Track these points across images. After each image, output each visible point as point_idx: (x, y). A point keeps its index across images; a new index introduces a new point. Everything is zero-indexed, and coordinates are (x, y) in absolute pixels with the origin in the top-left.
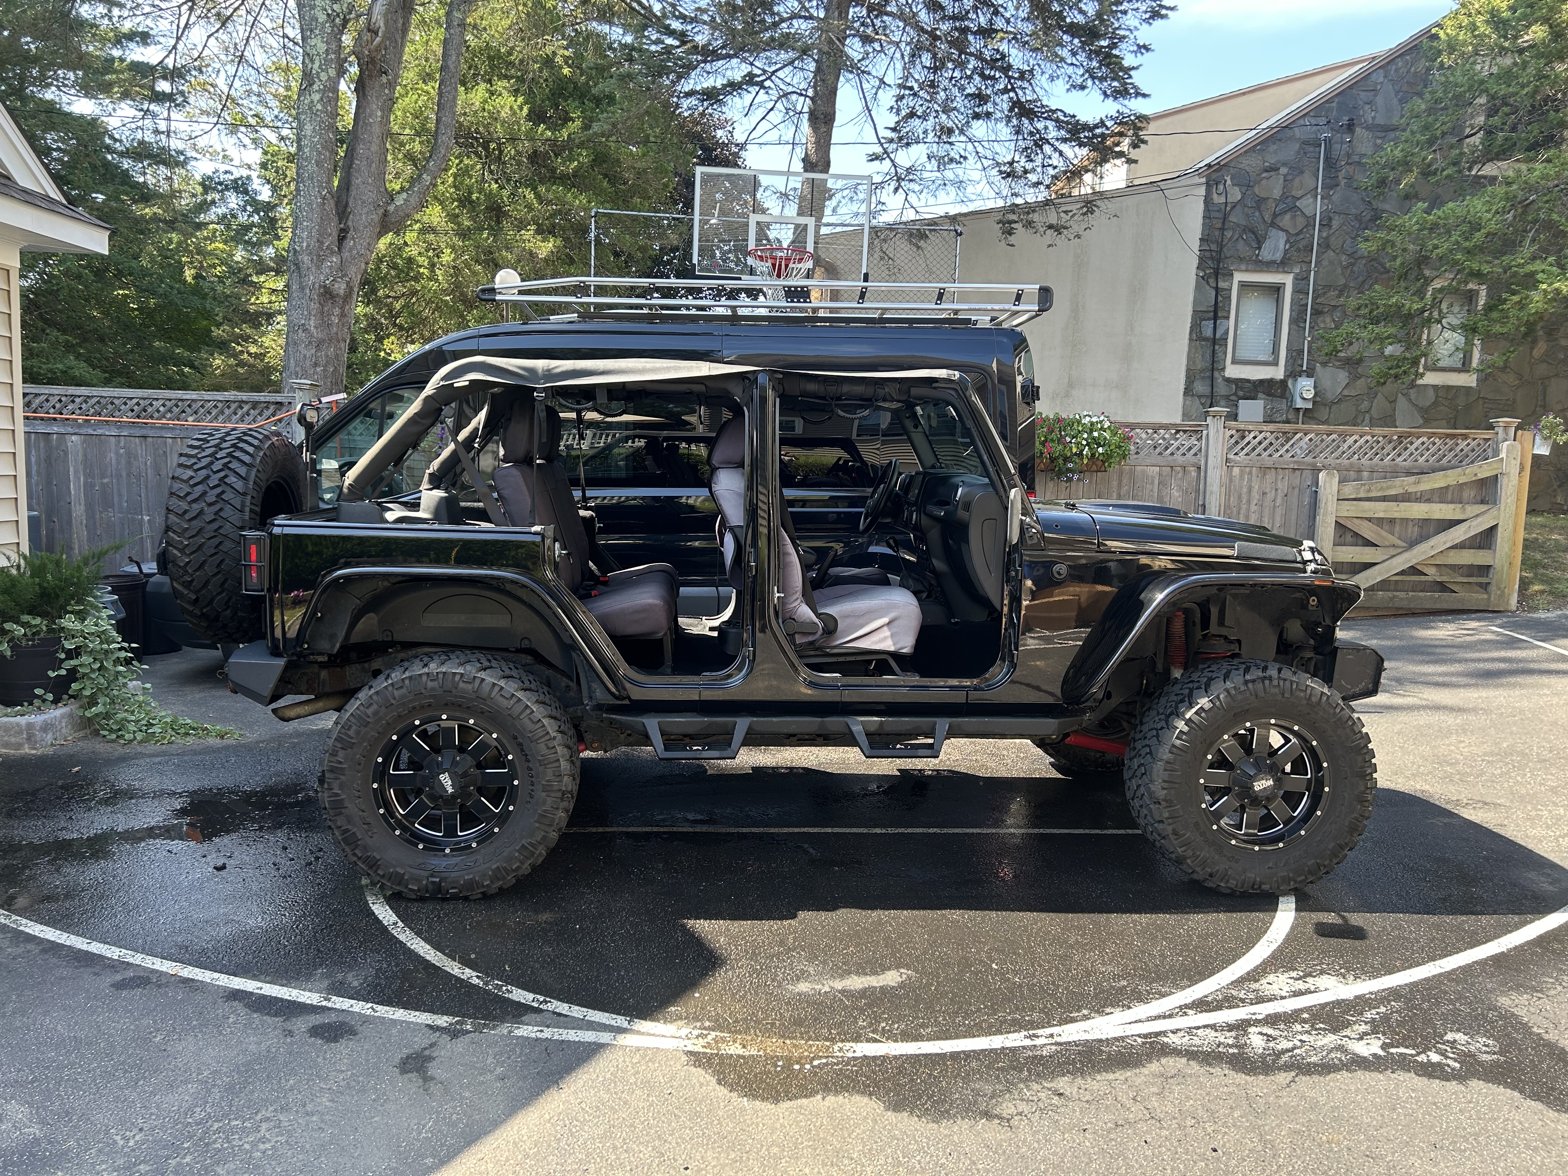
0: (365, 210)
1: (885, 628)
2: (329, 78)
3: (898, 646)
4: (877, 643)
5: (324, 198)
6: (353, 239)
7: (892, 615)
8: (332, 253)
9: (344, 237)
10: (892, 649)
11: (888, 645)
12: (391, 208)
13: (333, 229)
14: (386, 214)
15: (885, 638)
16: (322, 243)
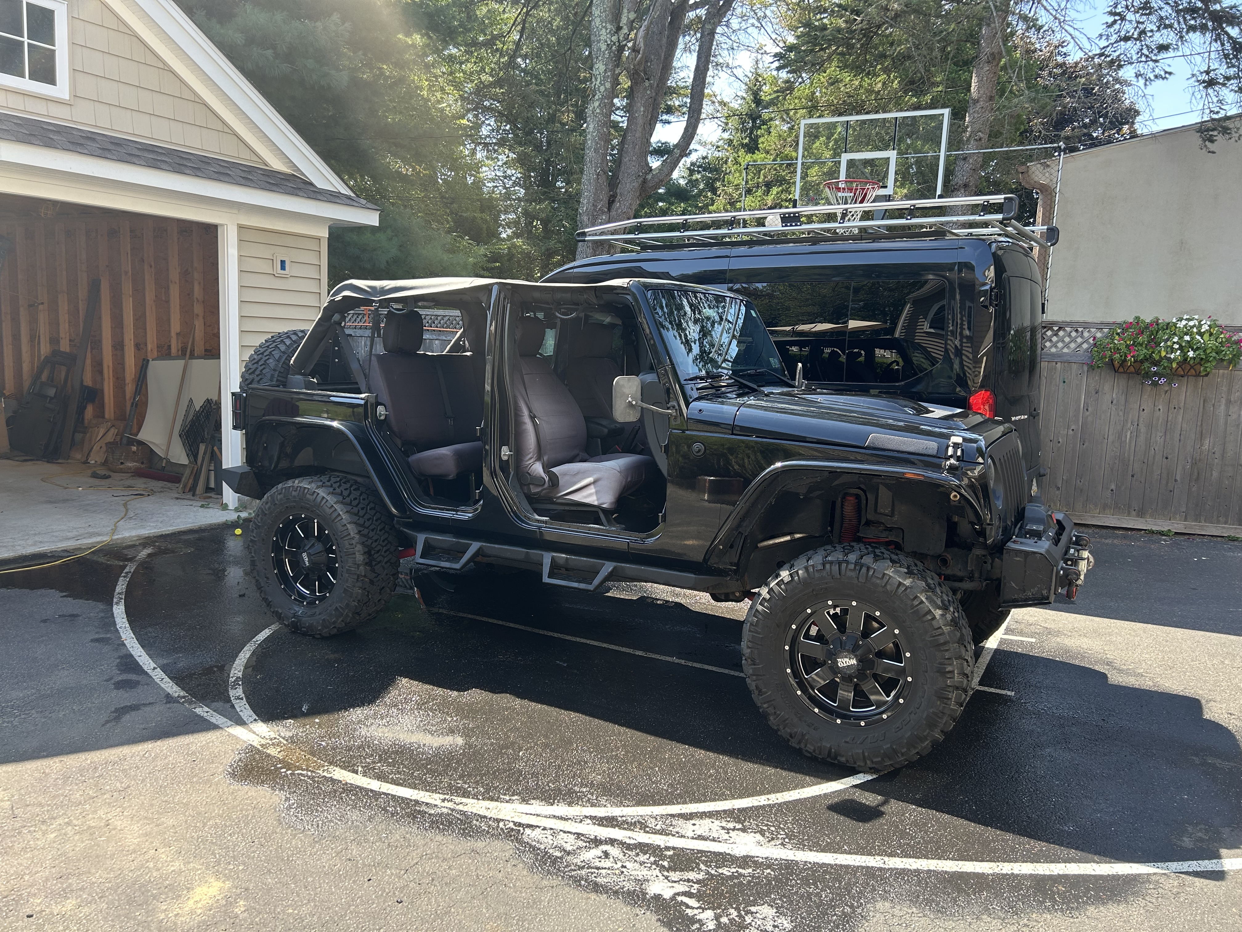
0: (629, 180)
1: (592, 486)
2: (606, 89)
3: (601, 502)
4: (585, 497)
5: (598, 175)
6: (619, 201)
7: (596, 476)
8: (603, 213)
9: (613, 201)
10: (596, 503)
11: (593, 500)
12: (649, 177)
13: (604, 197)
14: (645, 181)
15: (591, 495)
16: (596, 206)
